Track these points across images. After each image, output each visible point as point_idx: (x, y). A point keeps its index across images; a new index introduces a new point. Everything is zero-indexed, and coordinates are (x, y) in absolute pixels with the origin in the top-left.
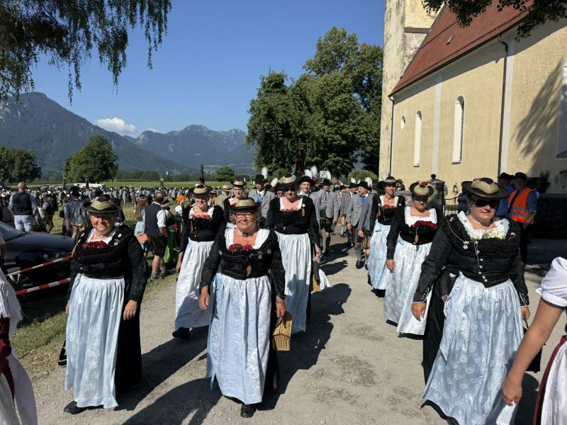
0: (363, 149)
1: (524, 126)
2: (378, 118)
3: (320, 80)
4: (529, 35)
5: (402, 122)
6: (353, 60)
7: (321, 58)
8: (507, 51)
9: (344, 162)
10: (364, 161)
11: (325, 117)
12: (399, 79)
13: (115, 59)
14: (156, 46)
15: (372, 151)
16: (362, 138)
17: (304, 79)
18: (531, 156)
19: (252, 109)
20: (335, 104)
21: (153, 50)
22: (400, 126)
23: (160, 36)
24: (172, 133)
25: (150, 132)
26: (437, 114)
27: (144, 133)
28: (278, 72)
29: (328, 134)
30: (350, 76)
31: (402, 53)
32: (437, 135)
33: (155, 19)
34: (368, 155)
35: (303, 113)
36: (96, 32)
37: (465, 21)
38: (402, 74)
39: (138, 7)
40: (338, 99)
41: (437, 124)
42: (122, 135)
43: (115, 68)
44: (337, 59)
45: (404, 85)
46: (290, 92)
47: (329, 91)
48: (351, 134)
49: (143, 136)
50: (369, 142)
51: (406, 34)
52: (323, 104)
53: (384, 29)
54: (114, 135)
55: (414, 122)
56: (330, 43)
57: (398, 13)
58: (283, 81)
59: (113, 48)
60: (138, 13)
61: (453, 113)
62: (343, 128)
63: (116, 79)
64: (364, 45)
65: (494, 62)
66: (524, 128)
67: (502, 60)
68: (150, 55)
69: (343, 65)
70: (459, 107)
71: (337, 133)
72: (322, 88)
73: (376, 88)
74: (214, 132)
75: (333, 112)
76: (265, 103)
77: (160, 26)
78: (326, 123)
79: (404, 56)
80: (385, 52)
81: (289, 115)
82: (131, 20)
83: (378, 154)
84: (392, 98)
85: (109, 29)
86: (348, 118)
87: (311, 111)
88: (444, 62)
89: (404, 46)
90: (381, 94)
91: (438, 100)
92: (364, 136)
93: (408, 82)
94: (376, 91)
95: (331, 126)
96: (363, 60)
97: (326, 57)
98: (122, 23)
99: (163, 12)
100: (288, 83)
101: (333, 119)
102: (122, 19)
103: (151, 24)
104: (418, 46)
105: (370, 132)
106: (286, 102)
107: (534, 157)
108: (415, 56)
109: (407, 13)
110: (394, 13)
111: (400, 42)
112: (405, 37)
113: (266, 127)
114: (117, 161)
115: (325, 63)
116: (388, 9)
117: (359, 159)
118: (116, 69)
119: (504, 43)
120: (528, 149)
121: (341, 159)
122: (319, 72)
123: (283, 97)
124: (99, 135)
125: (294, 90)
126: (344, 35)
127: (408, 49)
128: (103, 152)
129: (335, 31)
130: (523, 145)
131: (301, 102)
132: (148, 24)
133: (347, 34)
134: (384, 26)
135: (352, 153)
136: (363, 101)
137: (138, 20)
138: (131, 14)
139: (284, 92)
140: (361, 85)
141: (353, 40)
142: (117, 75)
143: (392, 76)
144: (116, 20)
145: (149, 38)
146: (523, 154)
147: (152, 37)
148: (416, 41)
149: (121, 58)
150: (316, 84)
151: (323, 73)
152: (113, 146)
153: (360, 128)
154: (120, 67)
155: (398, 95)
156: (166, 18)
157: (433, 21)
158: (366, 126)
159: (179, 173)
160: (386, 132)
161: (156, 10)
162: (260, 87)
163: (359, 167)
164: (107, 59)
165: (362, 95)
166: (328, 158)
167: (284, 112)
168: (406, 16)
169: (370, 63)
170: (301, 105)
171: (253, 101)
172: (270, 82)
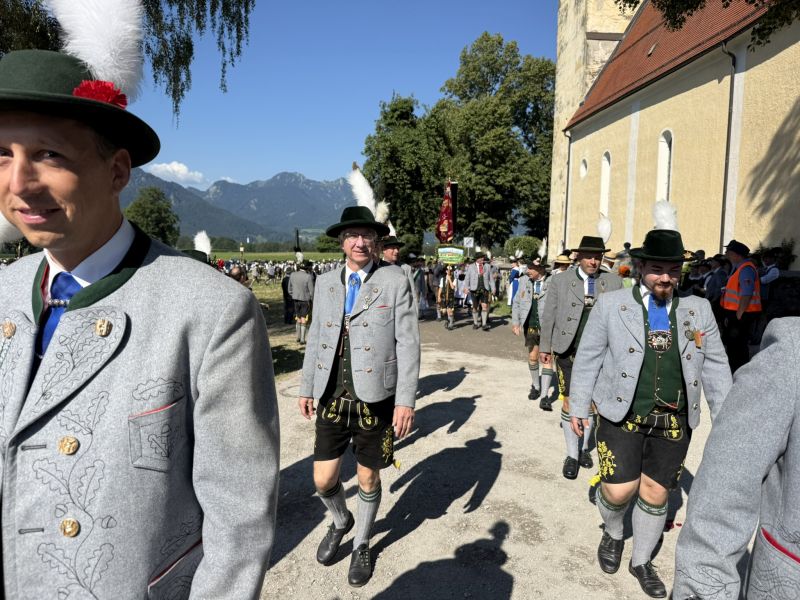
0: (525, 206)
1: (759, 173)
2: (548, 163)
3: (465, 108)
4: (769, 42)
5: (583, 167)
6: (513, 79)
7: (468, 76)
8: (735, 66)
9: (498, 225)
10: (527, 224)
11: (471, 160)
12: (578, 106)
13: (176, 79)
14: (233, 60)
15: (539, 209)
16: (524, 191)
17: (442, 106)
18: (768, 217)
19: (368, 150)
20: (485, 143)
21: (229, 65)
22: (579, 173)
23: (238, 46)
24: (255, 184)
25: (225, 182)
26: (633, 156)
27: (216, 184)
28: (405, 97)
29: (476, 184)
30: (508, 101)
31: (582, 69)
32: (632, 187)
33: (232, 22)
34: (532, 215)
35: (440, 154)
36: (149, 41)
37: (674, 21)
38: (583, 99)
39: (208, 5)
40: (490, 134)
41: (632, 170)
42: (185, 186)
43: (174, 92)
44: (490, 78)
45: (586, 115)
46: (422, 126)
47: (477, 124)
48: (508, 185)
49: (215, 187)
50: (535, 197)
51: (590, 42)
52: (468, 142)
53: (556, 34)
54: (173, 187)
55: (600, 169)
56: (480, 55)
57: (577, 12)
58: (412, 110)
59: (173, 63)
60: (208, 13)
61: (655, 155)
62: (498, 177)
63: (177, 106)
64: (529, 57)
65: (716, 81)
66: (759, 176)
67: (727, 79)
68: (224, 72)
69: (497, 86)
70: (664, 145)
71: (488, 183)
72: (467, 119)
73: (545, 120)
74: (314, 182)
75: (483, 154)
76: (386, 141)
77: (239, 31)
78: (473, 170)
79: (586, 74)
80: (558, 67)
81: (419, 158)
82: (199, 23)
83: (548, 213)
84: (568, 133)
85: (168, 37)
86: (505, 163)
87: (451, 152)
88: (644, 81)
89: (586, 59)
90: (552, 128)
91: (634, 137)
92: (528, 187)
93: (592, 111)
94: (545, 123)
95: (480, 174)
96: (527, 79)
97: (474, 75)
98: (185, 27)
99: (243, 11)
100: (419, 113)
101: (483, 163)
102: (185, 21)
103: (226, 29)
104: (607, 58)
105: (537, 182)
106: (417, 139)
107: (773, 219)
108: (602, 73)
109: (590, 11)
110: (571, 12)
111: (580, 53)
112: (586, 46)
113: (388, 176)
114: (178, 223)
115: (472, 84)
116: (563, 7)
117: (521, 220)
118: (177, 93)
119: (730, 54)
120: (765, 207)
121: (494, 220)
122: (464, 96)
123: (412, 132)
124: (153, 186)
125: (428, 121)
126: (500, 43)
127: (591, 63)
128: (159, 211)
129: (486, 37)
130: (757, 201)
131: (438, 139)
132: (222, 28)
133: (504, 43)
134: (556, 29)
135: (511, 212)
136: (526, 137)
137: (209, 24)
138: (199, 15)
139: (413, 125)
140: (524, 114)
141: (513, 51)
142: (178, 101)
143: (568, 103)
144: (177, 23)
145: (223, 48)
146: (756, 214)
147: (227, 46)
148: (603, 52)
149: (183, 77)
150: (459, 113)
151: (470, 98)
152: (173, 202)
153: (521, 177)
154: (182, 91)
155: (577, 129)
156: (247, 21)
157: (628, 22)
158: (531, 173)
159: (265, 241)
160: (559, 182)
161: (234, 9)
162: (380, 117)
163: (520, 232)
164: (164, 78)
165: (524, 129)
166: (474, 219)
167: (414, 153)
168: (589, 16)
169: (537, 83)
170: (438, 143)
171: (369, 138)
172: (394, 111)
